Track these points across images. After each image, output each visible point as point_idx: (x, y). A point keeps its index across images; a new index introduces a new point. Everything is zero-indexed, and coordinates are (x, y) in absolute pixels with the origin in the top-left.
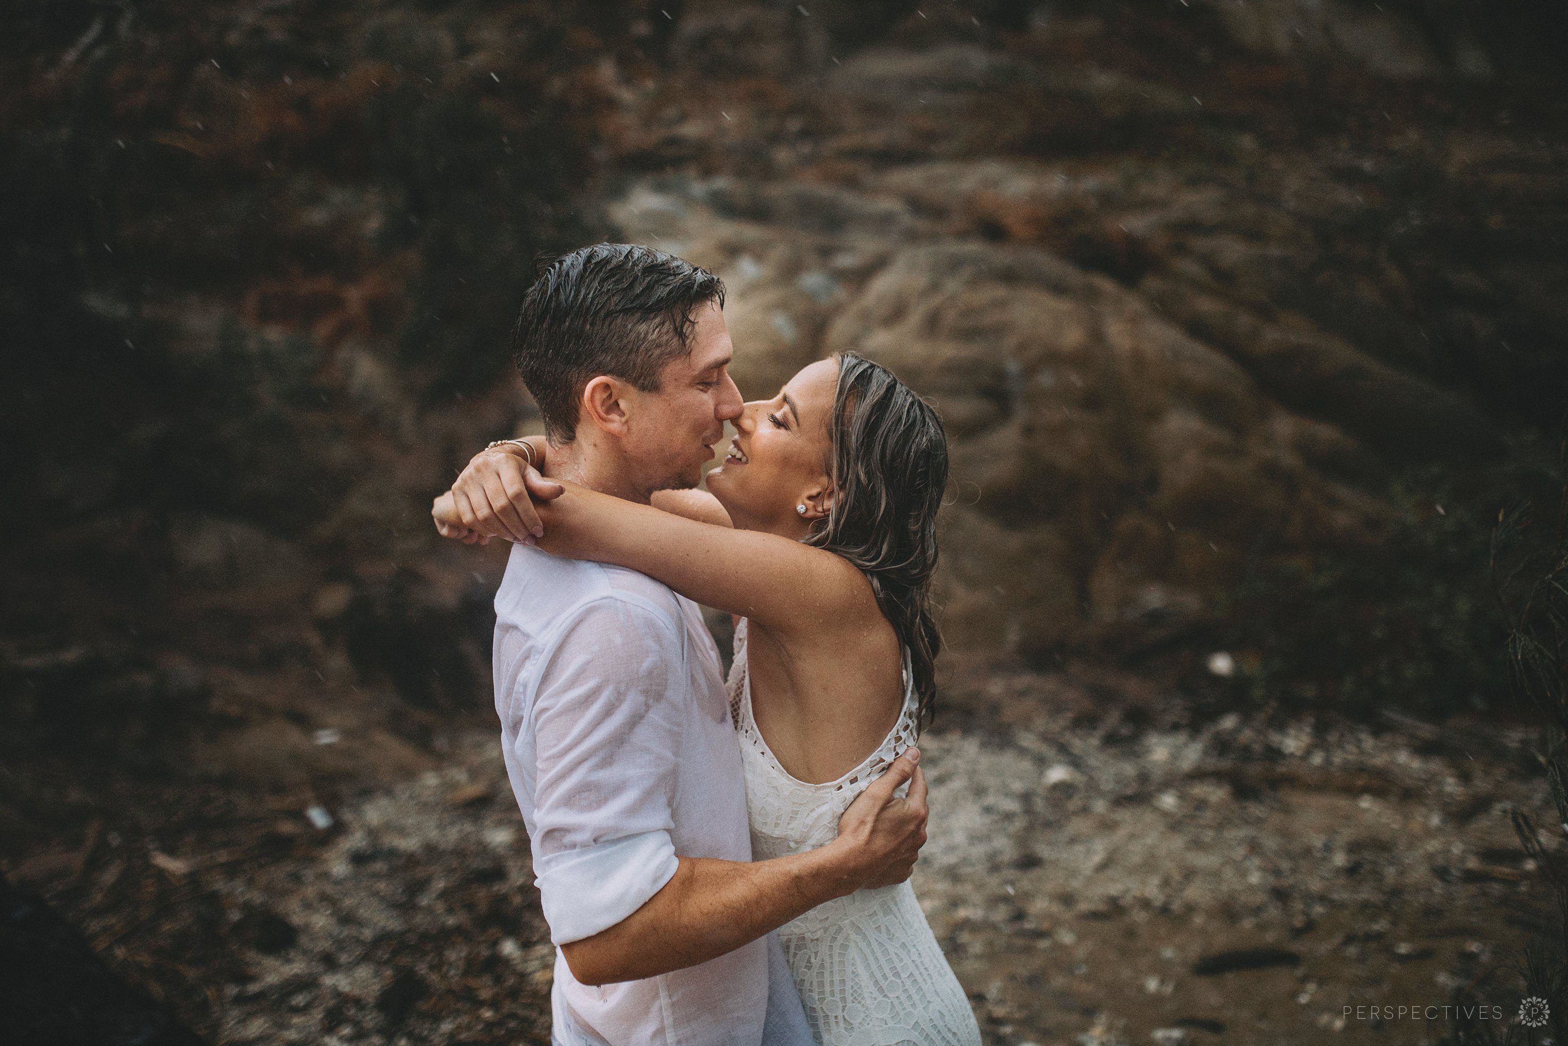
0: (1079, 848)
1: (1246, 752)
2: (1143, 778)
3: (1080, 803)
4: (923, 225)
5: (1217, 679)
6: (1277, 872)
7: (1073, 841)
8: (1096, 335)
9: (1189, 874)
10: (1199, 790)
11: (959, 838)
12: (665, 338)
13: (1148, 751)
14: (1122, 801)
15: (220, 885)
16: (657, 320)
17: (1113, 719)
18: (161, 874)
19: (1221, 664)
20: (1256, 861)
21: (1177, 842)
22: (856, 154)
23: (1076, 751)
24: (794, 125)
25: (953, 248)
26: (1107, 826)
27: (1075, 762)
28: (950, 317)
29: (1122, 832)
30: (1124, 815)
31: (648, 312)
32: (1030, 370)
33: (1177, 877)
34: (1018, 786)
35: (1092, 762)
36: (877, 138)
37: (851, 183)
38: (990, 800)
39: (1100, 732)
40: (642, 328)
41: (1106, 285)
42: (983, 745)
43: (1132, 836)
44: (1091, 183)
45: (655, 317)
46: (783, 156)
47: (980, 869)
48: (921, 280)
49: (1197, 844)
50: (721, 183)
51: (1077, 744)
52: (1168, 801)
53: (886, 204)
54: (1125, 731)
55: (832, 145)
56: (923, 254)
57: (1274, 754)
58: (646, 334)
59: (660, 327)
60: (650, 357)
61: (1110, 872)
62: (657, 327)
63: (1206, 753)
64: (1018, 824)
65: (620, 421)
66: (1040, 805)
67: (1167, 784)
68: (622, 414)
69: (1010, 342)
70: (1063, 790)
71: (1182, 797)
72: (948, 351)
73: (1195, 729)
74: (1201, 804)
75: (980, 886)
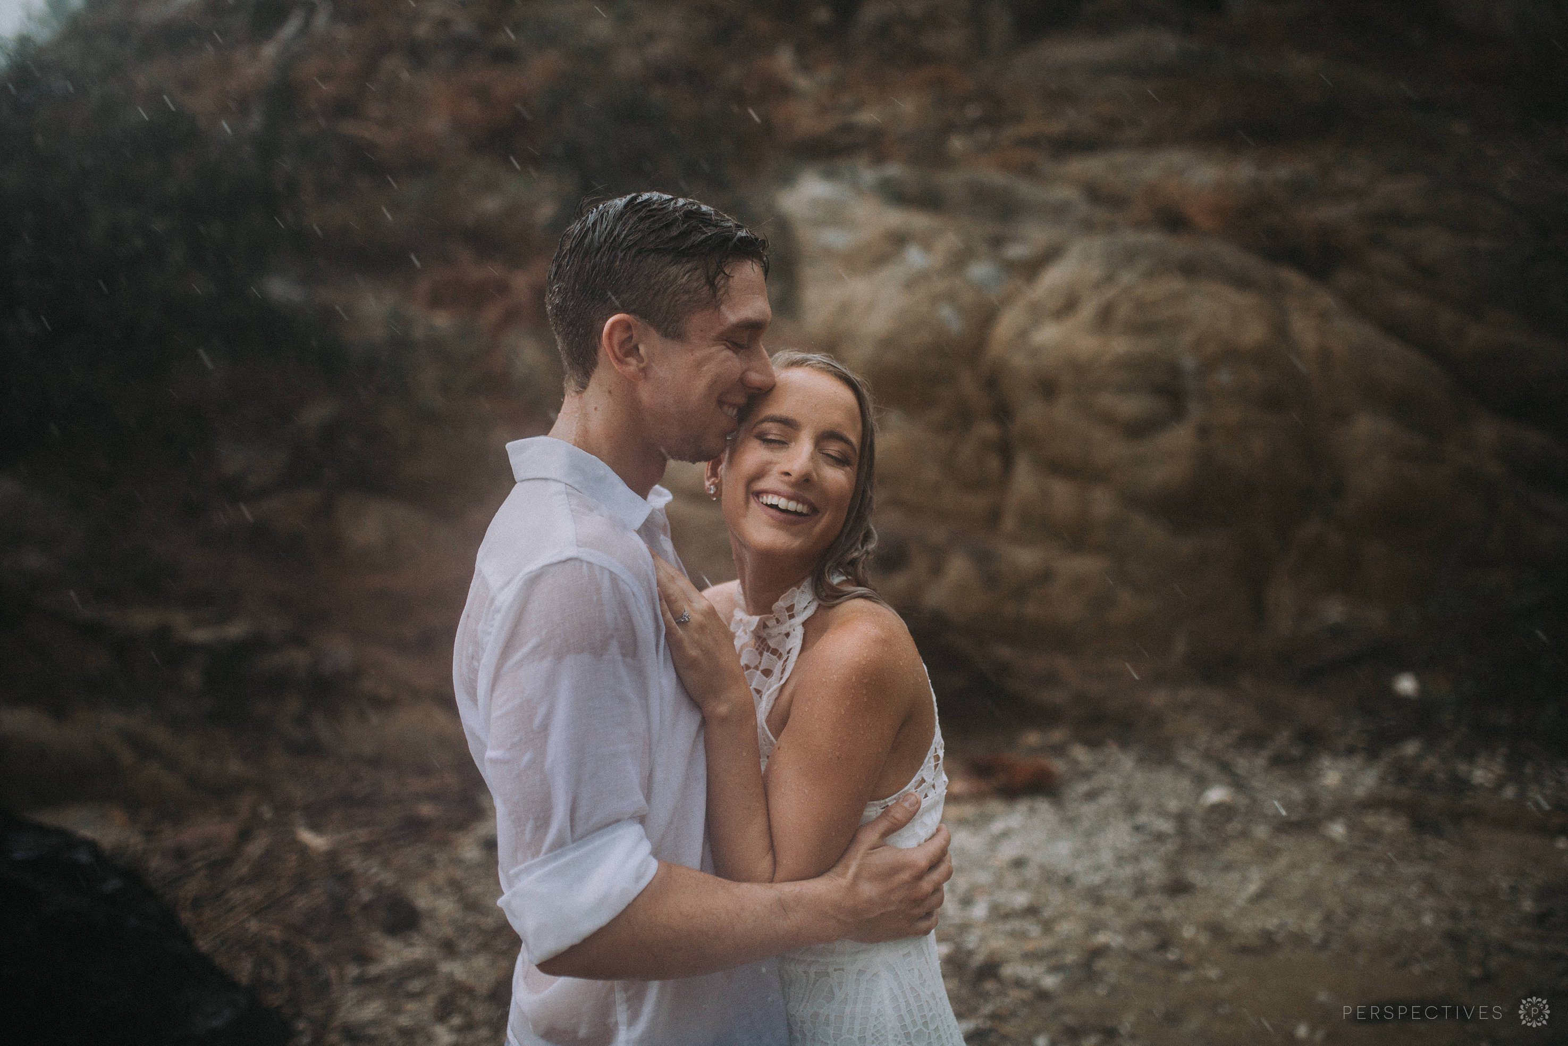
0: (1234, 876)
1: (1428, 781)
2: (1312, 803)
3: (1239, 827)
4: (1101, 214)
5: (1401, 701)
6: (1454, 915)
7: (1228, 867)
8: (1281, 330)
9: (1354, 912)
10: (1371, 820)
11: (1106, 857)
12: (695, 284)
13: (1319, 774)
14: (1284, 827)
15: (356, 863)
16: (689, 266)
17: (1283, 738)
18: (304, 850)
19: (1406, 685)
20: (1430, 901)
21: (1344, 876)
22: (1033, 142)
23: (1240, 771)
24: (973, 112)
25: (1130, 237)
26: (1267, 853)
27: (1237, 783)
28: (1124, 311)
29: (1282, 862)
30: (1286, 842)
31: (681, 254)
32: (1208, 366)
33: (1340, 913)
34: (1173, 805)
35: (1256, 784)
36: (1056, 127)
37: (1029, 171)
38: (1142, 818)
39: (1266, 753)
40: (673, 270)
41: (1293, 278)
42: (1141, 760)
43: (1293, 866)
44: (1282, 172)
45: (688, 262)
46: (957, 143)
47: (1125, 893)
48: (1095, 272)
49: (1365, 879)
50: (894, 170)
51: (1242, 764)
52: (1337, 830)
53: (1063, 193)
54: (1295, 752)
55: (1011, 132)
56: (1097, 244)
57: (1461, 785)
58: (676, 277)
59: (690, 273)
60: (677, 301)
61: (1267, 904)
62: (687, 272)
63: (1382, 779)
64: (1170, 847)
65: (638, 366)
66: (1195, 825)
67: (1335, 813)
68: (641, 360)
69: (1187, 337)
70: (1223, 811)
71: (1352, 827)
72: (1120, 345)
73: (1372, 754)
74: (1374, 835)
75: (1122, 909)
